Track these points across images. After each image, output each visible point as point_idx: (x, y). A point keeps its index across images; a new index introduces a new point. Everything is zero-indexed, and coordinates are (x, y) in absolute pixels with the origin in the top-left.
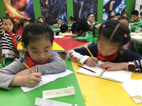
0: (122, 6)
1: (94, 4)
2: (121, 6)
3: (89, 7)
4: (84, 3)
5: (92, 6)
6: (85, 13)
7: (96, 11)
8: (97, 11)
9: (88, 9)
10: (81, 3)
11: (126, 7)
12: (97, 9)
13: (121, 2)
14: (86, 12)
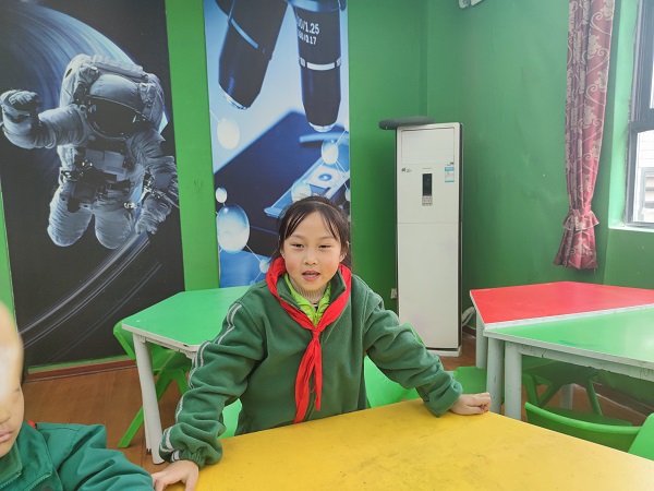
0: (330, 177)
1: (149, 160)
2: (321, 177)
3: (121, 177)
4: (77, 149)
5: (140, 170)
6: (94, 211)
7: (166, 203)
8: (177, 202)
9: (114, 187)
10: (60, 149)
11: (348, 182)
12: (177, 191)
13: (320, 156)
14: (98, 203)
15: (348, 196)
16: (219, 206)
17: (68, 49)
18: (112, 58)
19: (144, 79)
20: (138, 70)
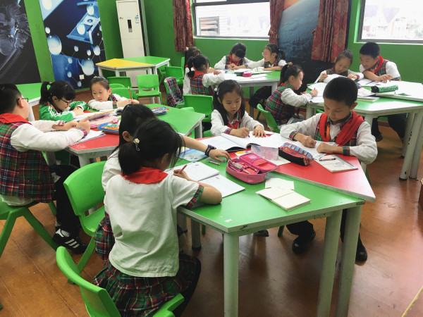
0: (92, 21)
1: (16, 16)
2: (88, 21)
3: (5, 24)
5: (13, 21)
8: (30, 33)
9: (3, 29)
11: (100, 23)
12: (29, 29)
13: (86, 11)
15: (101, 29)
16: (48, 35)
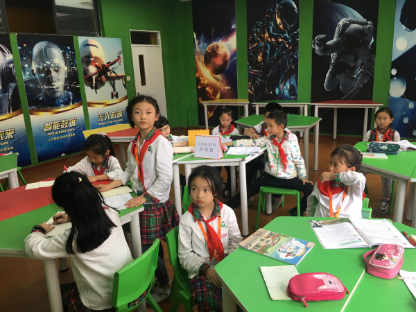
1: (364, 57)
4: (337, 54)
7: (369, 75)
10: (332, 55)
14: (342, 75)
17: (339, 17)
18: (355, 17)
19: (367, 24)
20: (364, 20)
